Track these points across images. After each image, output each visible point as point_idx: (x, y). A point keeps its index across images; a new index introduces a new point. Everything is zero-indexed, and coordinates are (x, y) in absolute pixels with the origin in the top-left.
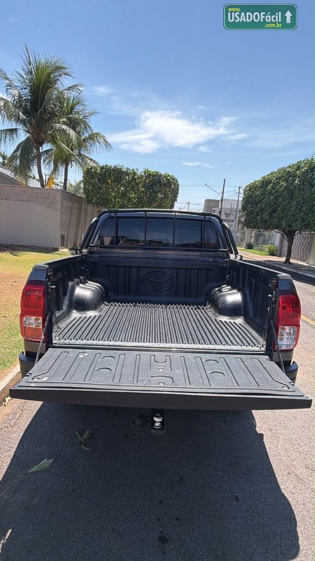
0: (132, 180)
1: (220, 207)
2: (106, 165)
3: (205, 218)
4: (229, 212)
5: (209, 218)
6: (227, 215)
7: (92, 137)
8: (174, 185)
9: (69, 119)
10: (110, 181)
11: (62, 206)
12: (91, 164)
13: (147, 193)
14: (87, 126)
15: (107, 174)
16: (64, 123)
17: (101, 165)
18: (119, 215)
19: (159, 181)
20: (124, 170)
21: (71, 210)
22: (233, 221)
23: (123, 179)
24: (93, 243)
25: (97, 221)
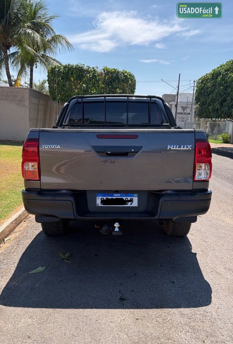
0: (93, 77)
1: (176, 101)
2: (69, 65)
3: (151, 99)
4: (186, 106)
5: (155, 100)
6: (184, 108)
7: (55, 39)
8: (132, 80)
9: (33, 24)
10: (72, 79)
11: (30, 103)
12: (54, 64)
13: (107, 89)
14: (49, 29)
15: (70, 73)
16: (29, 27)
17: (64, 64)
18: (84, 100)
19: (117, 78)
20: (85, 68)
21: (38, 107)
22: (189, 114)
23: (84, 77)
24: (65, 123)
25: (68, 105)
